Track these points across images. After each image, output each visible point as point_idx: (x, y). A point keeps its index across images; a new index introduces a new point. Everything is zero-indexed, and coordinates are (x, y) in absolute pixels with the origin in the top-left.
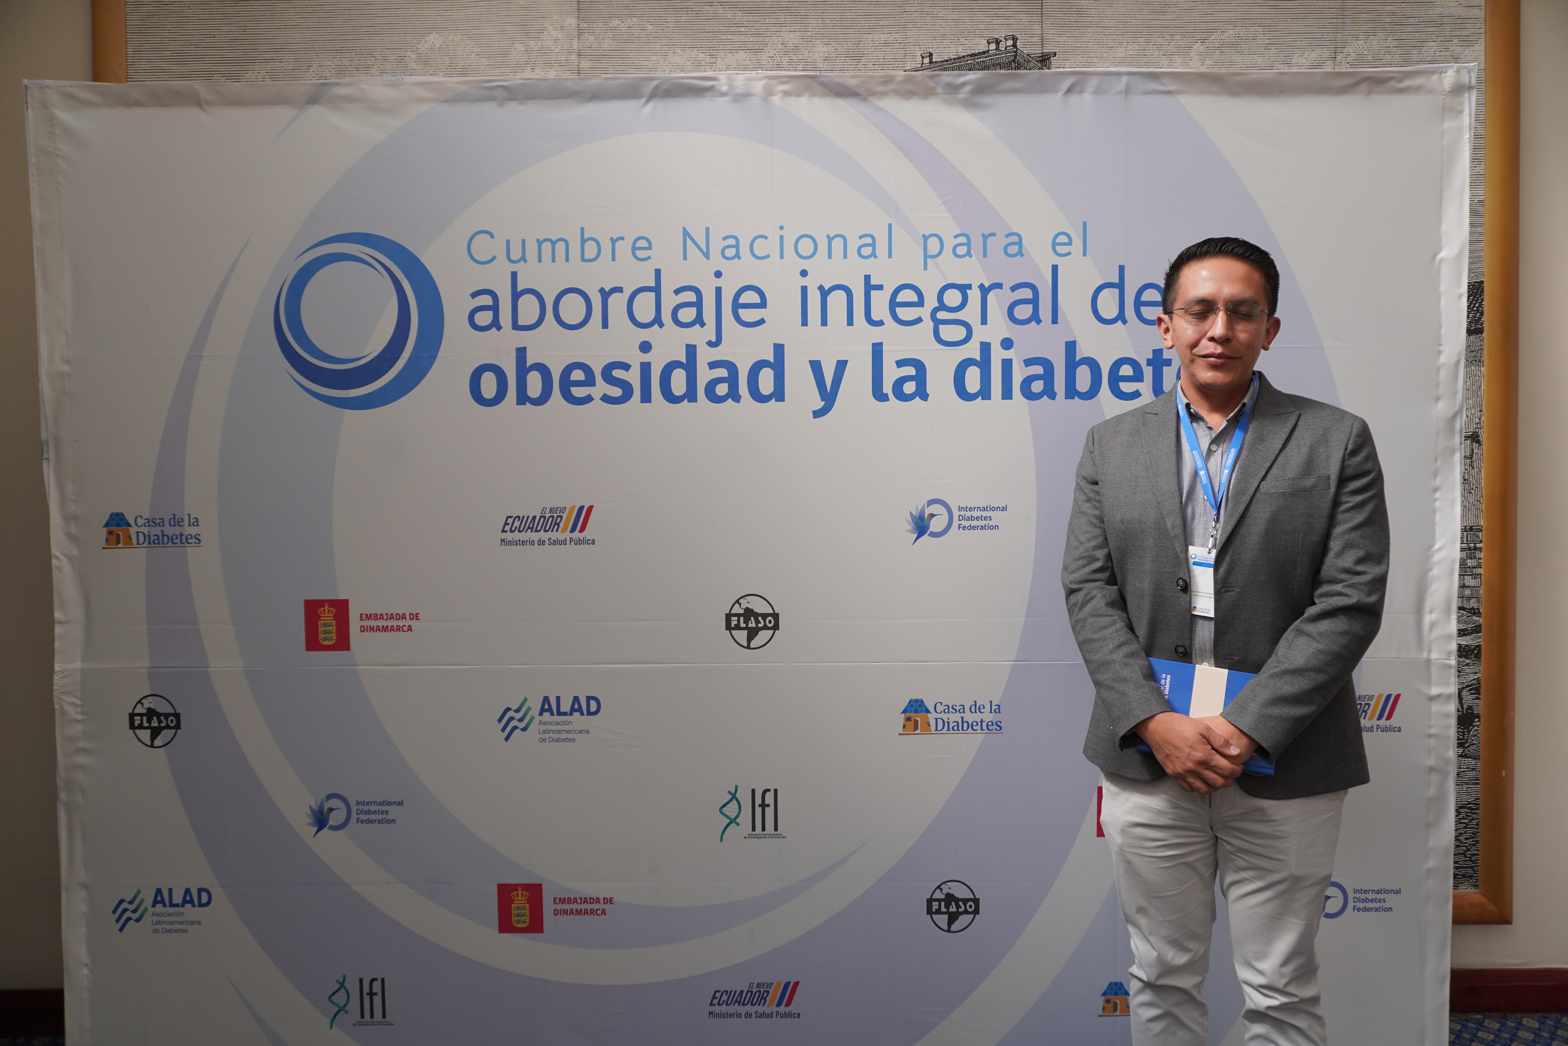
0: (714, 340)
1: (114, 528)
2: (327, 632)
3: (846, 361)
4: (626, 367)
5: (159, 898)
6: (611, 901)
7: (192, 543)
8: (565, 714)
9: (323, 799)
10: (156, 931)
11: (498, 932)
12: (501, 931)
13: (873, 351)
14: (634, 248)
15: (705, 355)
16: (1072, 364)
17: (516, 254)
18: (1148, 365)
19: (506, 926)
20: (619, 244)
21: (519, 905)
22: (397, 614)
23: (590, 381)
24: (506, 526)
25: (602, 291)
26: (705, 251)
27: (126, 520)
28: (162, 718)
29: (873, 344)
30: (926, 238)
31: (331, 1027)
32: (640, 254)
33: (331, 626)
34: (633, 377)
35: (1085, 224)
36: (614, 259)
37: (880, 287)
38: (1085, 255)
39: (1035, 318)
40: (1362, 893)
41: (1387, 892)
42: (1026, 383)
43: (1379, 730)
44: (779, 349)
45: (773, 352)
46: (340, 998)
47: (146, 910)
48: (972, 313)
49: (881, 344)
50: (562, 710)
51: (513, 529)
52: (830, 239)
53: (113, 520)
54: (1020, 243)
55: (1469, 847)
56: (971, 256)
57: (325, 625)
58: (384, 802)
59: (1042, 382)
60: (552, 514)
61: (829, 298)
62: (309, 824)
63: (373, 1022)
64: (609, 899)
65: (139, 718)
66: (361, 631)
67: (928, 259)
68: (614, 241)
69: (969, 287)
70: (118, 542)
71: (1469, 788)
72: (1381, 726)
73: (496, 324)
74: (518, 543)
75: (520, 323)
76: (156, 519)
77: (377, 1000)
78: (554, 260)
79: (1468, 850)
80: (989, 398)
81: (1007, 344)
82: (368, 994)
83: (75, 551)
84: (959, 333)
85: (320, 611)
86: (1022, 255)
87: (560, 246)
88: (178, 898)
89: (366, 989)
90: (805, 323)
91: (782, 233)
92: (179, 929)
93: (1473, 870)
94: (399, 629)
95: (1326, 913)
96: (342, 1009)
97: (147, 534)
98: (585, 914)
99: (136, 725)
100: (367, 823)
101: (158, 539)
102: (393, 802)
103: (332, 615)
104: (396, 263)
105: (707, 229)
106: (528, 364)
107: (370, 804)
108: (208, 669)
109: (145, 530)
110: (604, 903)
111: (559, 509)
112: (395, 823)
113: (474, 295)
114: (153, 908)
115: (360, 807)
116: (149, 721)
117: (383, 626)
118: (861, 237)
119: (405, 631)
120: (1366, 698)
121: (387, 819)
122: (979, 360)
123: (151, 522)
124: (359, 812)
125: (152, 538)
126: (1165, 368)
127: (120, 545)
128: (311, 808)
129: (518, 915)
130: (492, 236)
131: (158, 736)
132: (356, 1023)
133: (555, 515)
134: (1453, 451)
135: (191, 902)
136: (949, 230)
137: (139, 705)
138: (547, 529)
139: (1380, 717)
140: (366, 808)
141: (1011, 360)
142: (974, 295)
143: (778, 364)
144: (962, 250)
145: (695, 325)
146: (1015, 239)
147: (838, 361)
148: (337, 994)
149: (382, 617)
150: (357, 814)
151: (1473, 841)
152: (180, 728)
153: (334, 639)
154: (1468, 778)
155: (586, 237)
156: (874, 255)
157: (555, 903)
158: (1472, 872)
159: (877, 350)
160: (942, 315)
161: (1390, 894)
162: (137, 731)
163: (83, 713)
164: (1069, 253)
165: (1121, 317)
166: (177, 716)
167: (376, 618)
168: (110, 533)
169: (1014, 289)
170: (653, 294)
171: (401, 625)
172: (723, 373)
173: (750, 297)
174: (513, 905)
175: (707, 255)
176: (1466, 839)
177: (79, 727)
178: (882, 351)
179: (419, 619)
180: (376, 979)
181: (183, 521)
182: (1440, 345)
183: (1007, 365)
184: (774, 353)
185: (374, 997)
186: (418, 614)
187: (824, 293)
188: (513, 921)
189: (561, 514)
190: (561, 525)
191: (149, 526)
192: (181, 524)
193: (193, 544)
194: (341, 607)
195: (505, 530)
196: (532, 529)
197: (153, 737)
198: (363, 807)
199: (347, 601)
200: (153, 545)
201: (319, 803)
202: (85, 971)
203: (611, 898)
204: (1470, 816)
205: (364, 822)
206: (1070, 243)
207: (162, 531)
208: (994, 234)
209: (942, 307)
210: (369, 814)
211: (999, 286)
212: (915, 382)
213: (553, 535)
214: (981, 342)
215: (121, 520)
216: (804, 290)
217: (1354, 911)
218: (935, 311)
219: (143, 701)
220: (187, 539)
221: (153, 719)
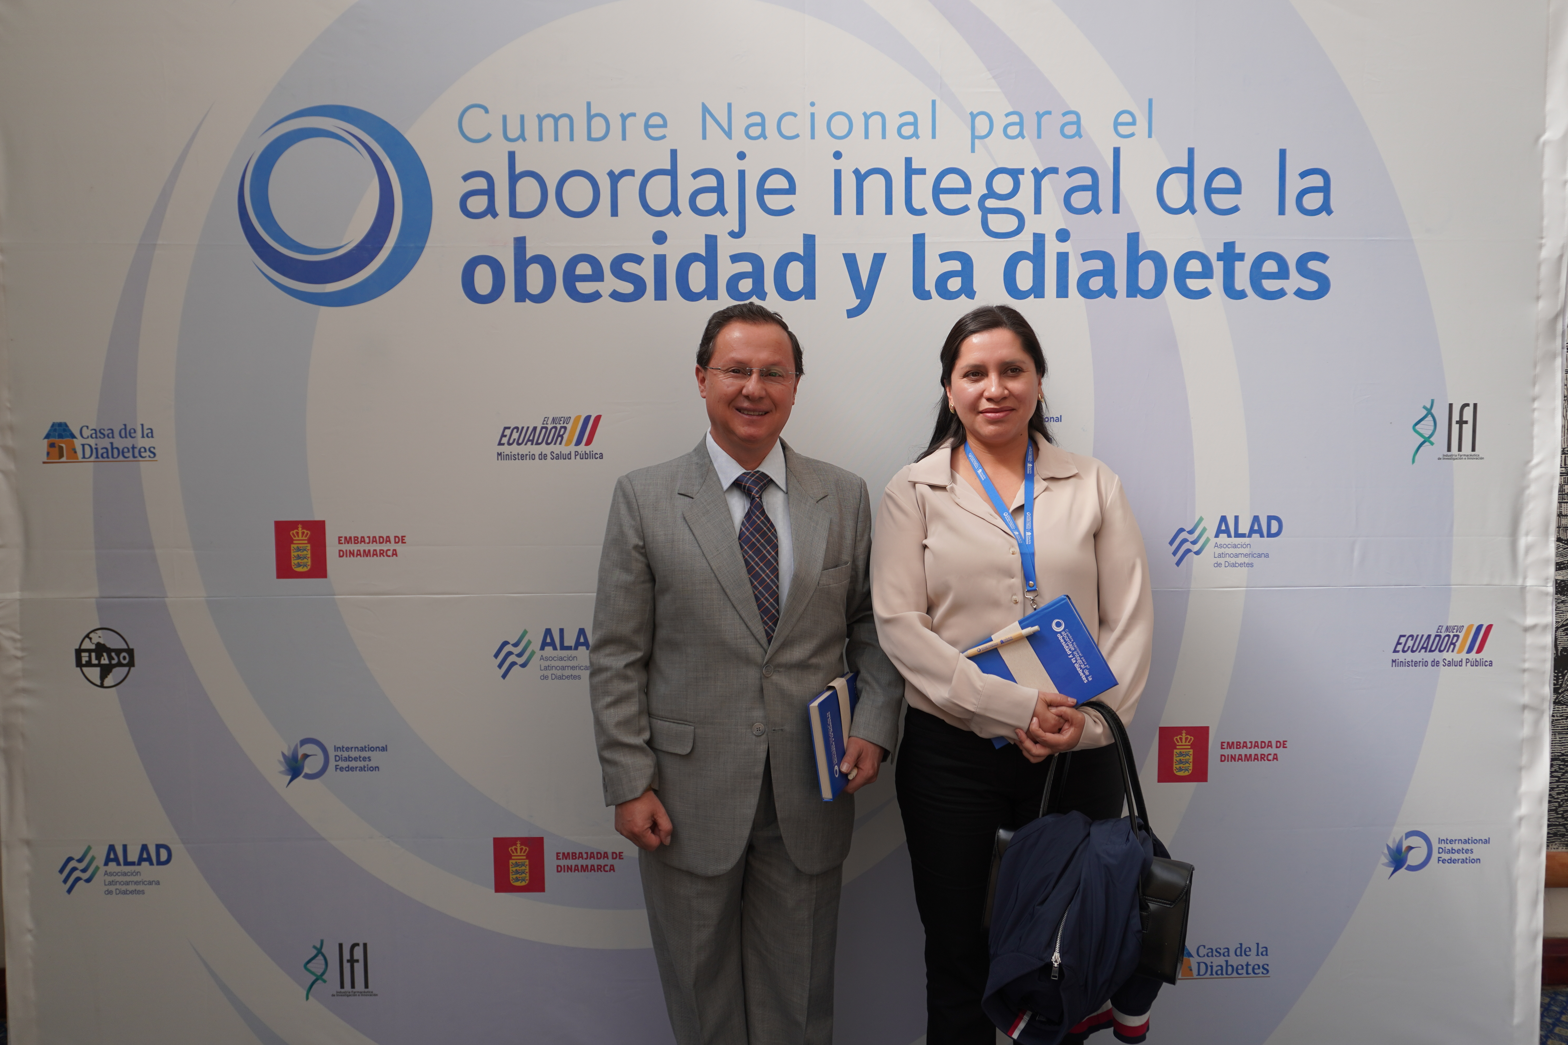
0: (736, 230)
1: (56, 440)
2: (301, 558)
3: (884, 255)
4: (638, 260)
5: (112, 856)
6: (620, 856)
7: (145, 457)
8: (569, 648)
9: (297, 745)
10: (109, 892)
11: (494, 891)
12: (497, 890)
13: (914, 243)
14: (647, 126)
15: (726, 247)
16: (1134, 259)
17: (513, 132)
18: (1218, 260)
19: (503, 884)
20: (629, 121)
21: (518, 861)
22: (380, 537)
23: (597, 275)
24: (503, 438)
25: (611, 174)
26: (726, 129)
27: (70, 430)
28: (113, 654)
29: (914, 236)
30: (973, 116)
31: (307, 998)
32: (653, 132)
33: (305, 550)
34: (646, 272)
35: (1150, 101)
36: (624, 138)
37: (922, 172)
38: (1150, 136)
39: (1095, 206)
40: (1447, 843)
41: (1475, 841)
42: (1084, 279)
43: (1469, 664)
44: (809, 241)
45: (802, 243)
46: (317, 966)
47: (97, 868)
48: (1023, 201)
49: (923, 235)
50: (566, 644)
51: (511, 442)
52: (867, 117)
53: (55, 430)
54: (1078, 123)
55: (1562, 803)
56: (1023, 137)
57: (298, 549)
58: (365, 747)
59: (1101, 278)
60: (554, 425)
61: (865, 183)
62: (280, 772)
63: (355, 992)
64: (618, 853)
65: (87, 654)
66: (340, 556)
67: (976, 141)
68: (624, 118)
69: (1022, 171)
70: (61, 456)
71: (1562, 738)
72: (1470, 660)
73: (491, 210)
74: (517, 457)
75: (519, 209)
76: (104, 430)
77: (359, 968)
78: (556, 139)
79: (1560, 806)
80: (1043, 296)
81: (1063, 235)
82: (348, 961)
83: (12, 466)
84: (1011, 223)
85: (293, 534)
86: (1080, 136)
87: (564, 123)
88: (133, 856)
89: (346, 956)
90: (838, 211)
91: (813, 110)
92: (135, 890)
93: (1565, 828)
94: (382, 554)
95: (1408, 865)
96: (319, 978)
97: (94, 446)
98: (591, 870)
99: (84, 662)
100: (347, 771)
101: (107, 452)
102: (376, 748)
103: (306, 538)
104: (377, 140)
105: (730, 105)
106: (528, 256)
107: (350, 750)
108: (166, 599)
109: (92, 442)
110: (613, 858)
111: (562, 419)
112: (378, 770)
113: (466, 178)
114: (106, 867)
115: (339, 753)
116: (98, 658)
117: (364, 551)
118: (901, 115)
119: (389, 556)
120: (1454, 629)
121: (369, 766)
122: (1032, 253)
123: (98, 433)
124: (337, 758)
125: (100, 452)
126: (1237, 264)
127: (64, 459)
128: (283, 754)
129: (517, 872)
130: (487, 111)
131: (109, 674)
132: (335, 993)
133: (559, 426)
134: (1554, 356)
135: (149, 859)
136: (1000, 108)
137: (87, 640)
138: (549, 441)
139: (1470, 651)
140: (346, 754)
141: (1067, 253)
142: (1027, 181)
143: (808, 258)
144: (1014, 131)
145: (715, 212)
146: (1073, 118)
147: (876, 255)
148: (313, 961)
149: (363, 540)
150: (336, 761)
151: (1566, 796)
152: (133, 666)
153: (309, 565)
154: (1561, 727)
155: (593, 113)
156: (915, 135)
157: (557, 859)
158: (1564, 830)
159: (919, 242)
160: (991, 203)
161: (1478, 843)
162: (84, 669)
163: (23, 649)
164: (1132, 135)
165: (1190, 206)
166: (130, 652)
167: (356, 542)
168: (52, 445)
169: (1071, 174)
170: (669, 178)
171: (385, 549)
172: (746, 267)
173: (777, 182)
174: (511, 861)
175: (729, 134)
176: (1558, 794)
177: (19, 665)
178: (924, 243)
179: (405, 543)
180: (358, 945)
181: (135, 432)
182: (1542, 238)
183: (1063, 259)
184: (804, 245)
185: (356, 964)
186: (405, 536)
187: (860, 178)
188: (511, 879)
189: (565, 425)
190: (565, 436)
191: (96, 437)
192: (133, 435)
193: (148, 458)
194: (317, 530)
195: (502, 442)
196: (532, 441)
197: (103, 676)
198: (342, 753)
199: (323, 522)
200: (101, 459)
201: (292, 748)
202: (29, 938)
203: (620, 853)
204: (1563, 769)
205: (344, 770)
206: (1134, 123)
207: (112, 444)
208: (1049, 113)
209: (992, 193)
210: (349, 761)
211: (1054, 170)
212: (960, 278)
213: (557, 448)
214: (1034, 234)
215: (65, 430)
216: (838, 173)
217: (1438, 862)
218: (983, 198)
219: (91, 635)
220: (140, 452)
221: (103, 656)
